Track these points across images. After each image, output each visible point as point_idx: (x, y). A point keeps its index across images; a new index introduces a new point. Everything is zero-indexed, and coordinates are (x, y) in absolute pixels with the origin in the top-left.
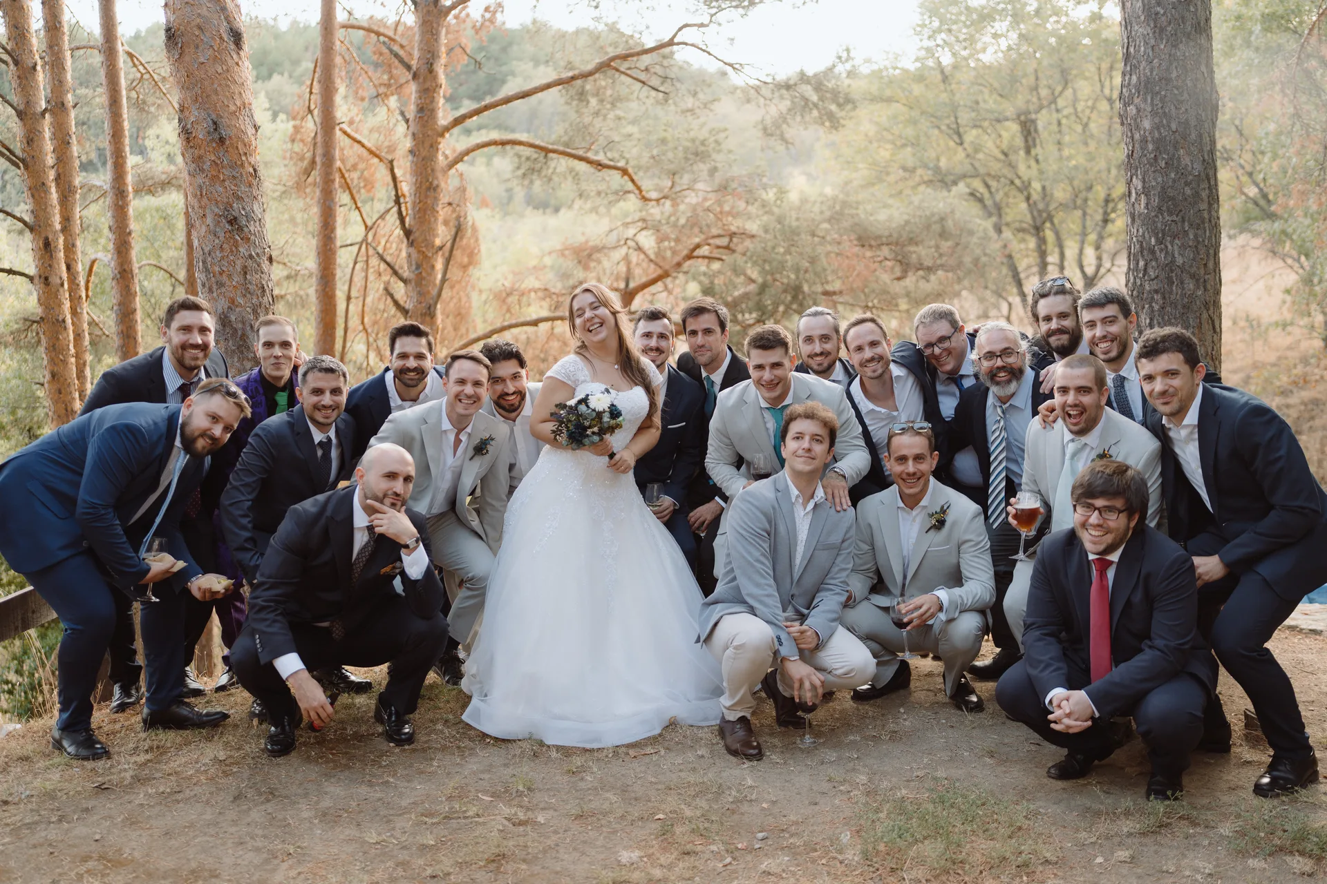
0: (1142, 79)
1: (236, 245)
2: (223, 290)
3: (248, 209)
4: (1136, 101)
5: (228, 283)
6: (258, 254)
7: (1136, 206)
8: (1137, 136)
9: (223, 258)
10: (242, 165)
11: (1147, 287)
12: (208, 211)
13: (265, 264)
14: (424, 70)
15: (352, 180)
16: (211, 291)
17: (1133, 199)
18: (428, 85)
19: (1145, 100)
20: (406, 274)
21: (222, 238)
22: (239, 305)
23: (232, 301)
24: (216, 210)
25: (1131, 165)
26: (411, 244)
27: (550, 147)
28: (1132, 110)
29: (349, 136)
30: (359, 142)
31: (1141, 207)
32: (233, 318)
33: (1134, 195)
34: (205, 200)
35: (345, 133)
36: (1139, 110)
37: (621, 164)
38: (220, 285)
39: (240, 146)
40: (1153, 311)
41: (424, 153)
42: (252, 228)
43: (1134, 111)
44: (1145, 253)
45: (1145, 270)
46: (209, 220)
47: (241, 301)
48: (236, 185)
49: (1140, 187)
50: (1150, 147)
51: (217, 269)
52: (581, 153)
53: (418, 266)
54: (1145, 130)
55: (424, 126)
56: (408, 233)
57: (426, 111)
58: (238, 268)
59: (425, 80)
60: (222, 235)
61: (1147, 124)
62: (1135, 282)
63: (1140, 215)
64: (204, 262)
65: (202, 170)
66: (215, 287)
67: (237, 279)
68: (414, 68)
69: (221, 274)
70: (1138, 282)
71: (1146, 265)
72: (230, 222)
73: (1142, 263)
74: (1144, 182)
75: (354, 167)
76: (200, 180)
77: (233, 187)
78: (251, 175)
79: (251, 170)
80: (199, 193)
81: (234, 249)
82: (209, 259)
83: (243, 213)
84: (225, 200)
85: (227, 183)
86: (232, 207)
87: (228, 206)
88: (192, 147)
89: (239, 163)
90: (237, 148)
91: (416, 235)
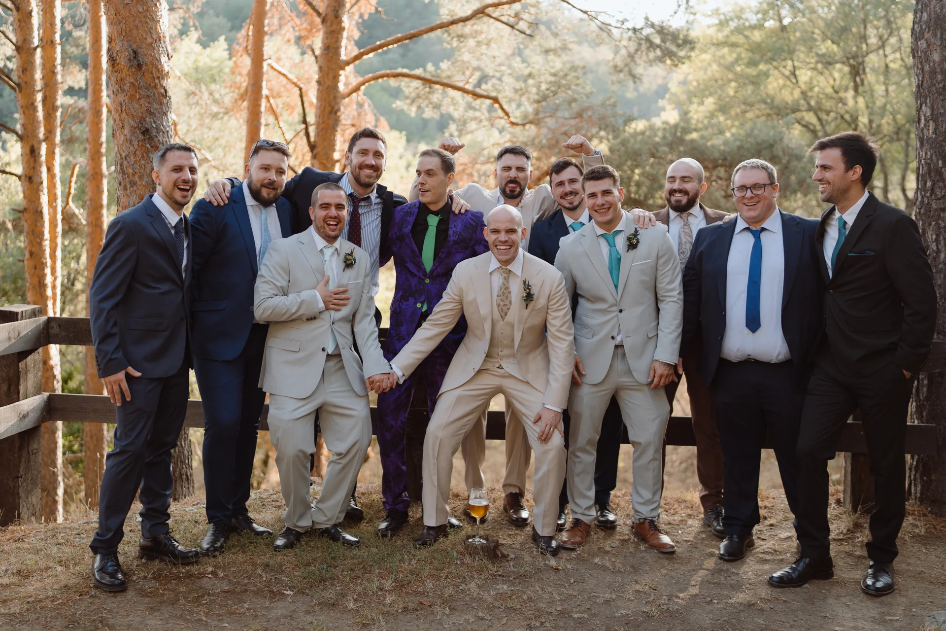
0: (933, 16)
1: (147, 152)
2: (135, 188)
3: (158, 122)
4: (927, 36)
5: (139, 183)
7: (925, 131)
8: (927, 68)
9: (135, 162)
10: (155, 87)
11: (934, 206)
12: (126, 124)
14: (331, 16)
15: (277, 106)
16: (125, 188)
17: (922, 125)
18: (334, 27)
19: (935, 35)
21: (136, 146)
24: (132, 123)
25: (921, 94)
26: (315, 155)
27: (434, 79)
28: (922, 44)
29: (275, 70)
30: (284, 75)
31: (930, 132)
33: (923, 121)
34: (124, 115)
35: (271, 67)
36: (929, 45)
37: (493, 94)
38: (133, 184)
39: (154, 70)
40: (939, 228)
41: (328, 83)
42: (160, 139)
43: (925, 45)
44: (933, 174)
45: (932, 190)
46: (126, 131)
48: (149, 103)
49: (928, 114)
50: (939, 77)
51: (131, 171)
52: (461, 84)
54: (934, 62)
55: (329, 61)
56: (312, 147)
57: (331, 48)
59: (331, 25)
60: (136, 143)
61: (936, 57)
62: (922, 201)
63: (928, 139)
64: (121, 165)
65: (123, 90)
66: (128, 186)
68: (323, 15)
69: (133, 175)
70: (926, 200)
71: (933, 185)
72: (143, 133)
73: (929, 184)
74: (932, 109)
75: (279, 95)
76: (121, 97)
77: (147, 105)
78: (163, 95)
79: (163, 91)
80: (120, 109)
81: (145, 155)
82: (125, 163)
83: (154, 126)
84: (140, 115)
85: (142, 101)
86: (145, 121)
87: (142, 120)
88: (116, 72)
89: (153, 85)
90: (152, 73)
91: (319, 150)
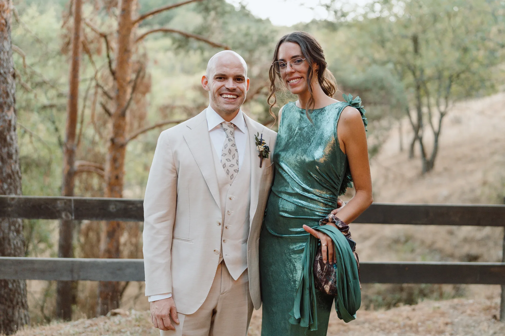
6: (5, 73)
13: (10, 79)
15: (90, 48)
20: (113, 94)
26: (115, 79)
27: (190, 34)
35: (88, 25)
41: (124, 33)
53: (118, 90)
55: (124, 19)
56: (113, 73)
57: (126, 12)
75: (92, 42)
91: (118, 74)
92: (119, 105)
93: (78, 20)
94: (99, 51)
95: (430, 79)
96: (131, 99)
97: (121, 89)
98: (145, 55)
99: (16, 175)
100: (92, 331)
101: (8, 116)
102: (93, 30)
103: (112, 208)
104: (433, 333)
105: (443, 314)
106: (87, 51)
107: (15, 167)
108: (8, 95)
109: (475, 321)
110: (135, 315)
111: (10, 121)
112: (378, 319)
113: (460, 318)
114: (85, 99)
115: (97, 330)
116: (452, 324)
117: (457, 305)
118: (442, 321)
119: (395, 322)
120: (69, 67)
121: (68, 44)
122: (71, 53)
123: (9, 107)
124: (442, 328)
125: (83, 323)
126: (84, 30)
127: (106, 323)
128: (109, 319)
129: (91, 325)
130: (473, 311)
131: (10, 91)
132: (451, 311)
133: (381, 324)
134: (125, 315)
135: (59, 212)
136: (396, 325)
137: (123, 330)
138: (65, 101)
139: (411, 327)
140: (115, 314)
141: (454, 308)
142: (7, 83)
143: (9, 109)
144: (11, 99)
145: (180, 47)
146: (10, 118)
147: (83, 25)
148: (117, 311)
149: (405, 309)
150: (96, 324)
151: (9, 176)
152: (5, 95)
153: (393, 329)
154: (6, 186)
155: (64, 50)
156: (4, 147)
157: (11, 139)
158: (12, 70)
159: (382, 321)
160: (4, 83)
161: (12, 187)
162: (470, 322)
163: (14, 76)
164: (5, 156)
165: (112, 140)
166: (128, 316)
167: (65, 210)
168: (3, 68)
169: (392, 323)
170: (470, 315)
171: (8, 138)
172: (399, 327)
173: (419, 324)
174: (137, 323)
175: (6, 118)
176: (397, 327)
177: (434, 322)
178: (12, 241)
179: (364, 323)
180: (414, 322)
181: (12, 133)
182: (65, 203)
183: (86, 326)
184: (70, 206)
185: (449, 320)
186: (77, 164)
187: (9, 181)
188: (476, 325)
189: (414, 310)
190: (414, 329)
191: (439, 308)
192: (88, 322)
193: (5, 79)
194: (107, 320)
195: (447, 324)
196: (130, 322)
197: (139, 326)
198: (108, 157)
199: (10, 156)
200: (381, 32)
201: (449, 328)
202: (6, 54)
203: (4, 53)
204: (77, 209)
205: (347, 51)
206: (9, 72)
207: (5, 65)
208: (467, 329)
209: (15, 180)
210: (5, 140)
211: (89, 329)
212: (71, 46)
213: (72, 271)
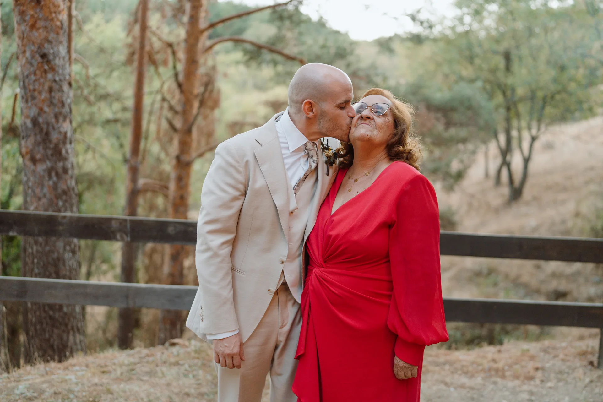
1: (45, 72)
2: (35, 101)
3: (56, 49)
6: (60, 80)
9: (35, 81)
10: (52, 20)
12: (27, 49)
13: (66, 88)
16: (27, 101)
18: (196, 4)
20: (179, 108)
21: (36, 67)
22: (45, 112)
23: (41, 109)
24: (33, 48)
26: (182, 91)
27: (262, 45)
32: (41, 120)
34: (26, 41)
35: (154, 34)
37: (299, 57)
38: (34, 98)
39: (51, 6)
41: (192, 42)
46: (28, 54)
47: (46, 109)
48: (47, 32)
51: (31, 87)
53: (185, 104)
55: (193, 27)
56: (180, 85)
57: (194, 19)
58: (46, 87)
60: (35, 64)
64: (24, 82)
65: (25, 21)
66: (30, 99)
67: (44, 95)
72: (42, 57)
75: (158, 52)
76: (23, 27)
77: (45, 33)
78: (59, 27)
79: (58, 24)
80: (22, 36)
81: (43, 74)
82: (27, 81)
83: (51, 51)
84: (39, 41)
85: (41, 31)
86: (43, 46)
87: (41, 46)
88: (19, 5)
89: (50, 18)
90: (49, 8)
91: (185, 87)
92: (185, 121)
93: (144, 28)
94: (165, 63)
95: (522, 100)
96: (198, 114)
97: (187, 103)
98: (214, 68)
99: (72, 192)
100: (148, 362)
101: (64, 128)
102: (160, 39)
103: (171, 230)
104: (522, 378)
105: (532, 358)
106: (154, 63)
107: (71, 183)
108: (63, 105)
109: (569, 367)
110: (195, 346)
111: (66, 133)
112: (460, 361)
113: (551, 362)
114: (151, 113)
115: (153, 361)
116: (543, 369)
117: (548, 347)
118: (531, 365)
119: (479, 365)
120: (133, 79)
121: (133, 54)
122: (136, 64)
123: (65, 118)
124: (532, 373)
125: (139, 352)
126: (150, 39)
127: (163, 353)
128: (167, 349)
129: (148, 356)
130: (566, 355)
131: (66, 99)
132: (542, 354)
133: (463, 366)
134: (184, 346)
135: (114, 233)
136: (480, 368)
137: (181, 362)
138: (129, 116)
139: (497, 370)
140: (173, 344)
141: (545, 351)
142: (63, 91)
143: (64, 120)
144: (67, 109)
145: (251, 58)
146: (65, 129)
147: (148, 34)
148: (176, 340)
149: (489, 351)
150: (152, 355)
151: (64, 192)
152: (60, 105)
153: (477, 372)
154: (61, 203)
155: (129, 61)
156: (60, 161)
157: (67, 152)
158: (67, 77)
159: (465, 363)
160: (59, 91)
161: (67, 205)
162: (564, 368)
163: (70, 84)
164: (60, 171)
165: (178, 158)
166: (187, 347)
167: (120, 230)
168: (59, 75)
169: (475, 366)
170: (563, 360)
171: (64, 151)
172: (483, 370)
173: (506, 368)
174: (196, 355)
175: (62, 130)
176: (481, 370)
177: (522, 367)
178: (67, 262)
179: (445, 364)
180: (500, 365)
181: (68, 146)
182: (121, 223)
183: (143, 355)
184: (126, 226)
185: (539, 365)
186: (141, 182)
187: (64, 197)
188: (570, 371)
189: (499, 351)
190: (500, 373)
191: (528, 350)
192: (145, 351)
193: (61, 87)
194: (165, 351)
195: (537, 369)
196: (189, 353)
197: (198, 358)
198: (173, 175)
199: (65, 171)
200: (470, 47)
201: (539, 374)
202: (61, 60)
203: (60, 58)
204: (133, 230)
205: (432, 67)
206: (65, 80)
207: (60, 71)
208: (559, 376)
209: (70, 197)
210: (60, 153)
211: (145, 360)
212: (136, 57)
213: (127, 297)
